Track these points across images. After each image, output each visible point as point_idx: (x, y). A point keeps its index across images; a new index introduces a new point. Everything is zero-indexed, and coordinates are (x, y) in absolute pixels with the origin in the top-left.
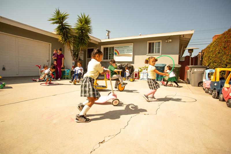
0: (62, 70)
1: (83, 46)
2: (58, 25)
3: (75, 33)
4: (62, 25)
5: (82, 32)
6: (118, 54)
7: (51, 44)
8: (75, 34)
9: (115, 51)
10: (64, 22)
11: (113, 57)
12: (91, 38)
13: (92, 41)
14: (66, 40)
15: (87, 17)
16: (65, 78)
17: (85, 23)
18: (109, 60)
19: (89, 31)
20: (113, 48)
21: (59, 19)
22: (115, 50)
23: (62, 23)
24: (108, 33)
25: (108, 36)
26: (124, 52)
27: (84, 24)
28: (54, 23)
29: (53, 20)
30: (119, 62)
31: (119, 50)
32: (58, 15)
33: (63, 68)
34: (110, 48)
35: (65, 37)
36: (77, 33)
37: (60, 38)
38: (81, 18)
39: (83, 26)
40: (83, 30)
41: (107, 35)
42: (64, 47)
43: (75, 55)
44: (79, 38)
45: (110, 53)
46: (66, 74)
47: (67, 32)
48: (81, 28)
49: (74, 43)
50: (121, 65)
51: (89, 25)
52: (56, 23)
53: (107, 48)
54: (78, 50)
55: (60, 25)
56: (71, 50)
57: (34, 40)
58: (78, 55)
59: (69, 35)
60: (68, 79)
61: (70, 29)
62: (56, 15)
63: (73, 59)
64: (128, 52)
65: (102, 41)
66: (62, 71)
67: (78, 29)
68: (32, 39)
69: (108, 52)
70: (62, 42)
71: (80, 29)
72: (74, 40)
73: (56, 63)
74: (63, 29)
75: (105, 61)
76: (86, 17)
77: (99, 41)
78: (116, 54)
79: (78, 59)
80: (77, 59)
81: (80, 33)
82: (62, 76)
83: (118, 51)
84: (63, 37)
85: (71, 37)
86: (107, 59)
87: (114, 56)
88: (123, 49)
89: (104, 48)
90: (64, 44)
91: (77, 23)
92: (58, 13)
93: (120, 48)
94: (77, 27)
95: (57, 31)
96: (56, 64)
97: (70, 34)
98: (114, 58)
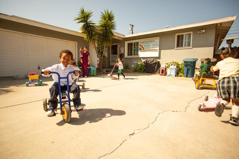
0: (88, 67)
1: (107, 43)
2: (83, 24)
3: (99, 30)
4: (87, 23)
5: (106, 29)
6: (143, 49)
7: (77, 42)
8: (99, 32)
9: (139, 47)
10: (88, 21)
11: (137, 53)
12: (115, 34)
13: (116, 38)
14: (91, 38)
15: (111, 13)
16: (91, 76)
17: (109, 19)
18: (133, 56)
19: (112, 27)
20: (138, 43)
21: (84, 18)
22: (140, 45)
23: (86, 21)
24: (131, 27)
25: (132, 31)
26: (149, 47)
27: (107, 21)
28: (79, 22)
29: (78, 19)
30: (144, 58)
31: (145, 45)
32: (83, 14)
33: (89, 66)
34: (134, 43)
35: (90, 35)
36: (101, 30)
37: (85, 36)
38: (105, 14)
39: (106, 22)
40: (107, 26)
41: (130, 29)
42: (89, 45)
43: (100, 53)
44: (103, 35)
45: (134, 49)
46: (92, 72)
47: (92, 30)
48: (105, 24)
49: (98, 40)
50: (146, 61)
51: (112, 21)
52: (81, 22)
53: (131, 44)
54: (103, 48)
55: (85, 23)
56: (96, 48)
57: (62, 40)
58: (102, 52)
59: (94, 33)
60: (94, 76)
61: (94, 27)
62: (80, 14)
63: (98, 56)
64: (154, 47)
65: (126, 37)
66: (88, 69)
67: (102, 26)
68: (60, 40)
69: (132, 48)
70: (87, 40)
71: (104, 26)
72: (98, 37)
74: (88, 28)
75: (130, 57)
76: (109, 13)
77: (123, 37)
78: (140, 49)
79: (103, 56)
80: (101, 56)
81: (104, 30)
82: (88, 73)
83: (143, 46)
84: (88, 35)
85: (95, 35)
86: (131, 55)
87: (139, 52)
88: (149, 44)
89: (128, 44)
90: (89, 42)
91: (101, 19)
92: (83, 12)
93: (145, 43)
94: (101, 24)
95: (83, 29)
97: (95, 32)
98: (139, 54)
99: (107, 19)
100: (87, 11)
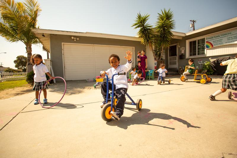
1: (165, 45)
2: (140, 28)
3: (156, 32)
4: (144, 27)
5: (164, 29)
6: (212, 47)
7: (134, 47)
8: (156, 34)
9: (206, 44)
10: (145, 24)
11: (203, 52)
12: (174, 34)
13: (175, 38)
14: (148, 41)
15: (168, 12)
16: (149, 79)
17: (166, 19)
18: (197, 56)
19: (170, 27)
20: (203, 40)
21: (141, 22)
22: (207, 42)
23: (143, 25)
26: (221, 42)
27: (165, 21)
28: (136, 28)
29: (136, 24)
30: (213, 57)
31: (214, 40)
32: (140, 19)
34: (199, 41)
35: (147, 38)
36: (158, 32)
37: (142, 40)
38: (162, 14)
39: (164, 22)
40: (165, 27)
41: (191, 26)
42: (146, 49)
43: (157, 55)
44: (161, 37)
45: (199, 47)
46: (150, 75)
47: (149, 33)
48: (163, 25)
49: (155, 42)
50: (218, 61)
51: (170, 20)
52: (138, 27)
53: (195, 42)
54: (160, 49)
55: (142, 27)
56: (153, 50)
57: (122, 46)
58: (160, 54)
59: (151, 36)
60: (152, 79)
61: (151, 29)
62: (137, 20)
63: (155, 59)
64: (229, 41)
65: (187, 34)
66: (145, 72)
67: (159, 27)
68: (120, 46)
69: (196, 46)
70: (144, 44)
71: (162, 27)
72: (155, 40)
73: (141, 64)
74: (145, 32)
75: (192, 57)
76: (167, 12)
77: (184, 35)
78: (207, 47)
79: (160, 59)
80: (159, 58)
81: (162, 30)
82: (146, 76)
83: (212, 43)
84: (145, 39)
85: (152, 37)
86: (195, 54)
87: (205, 50)
88: (221, 39)
89: (191, 43)
90: (146, 45)
91: (158, 21)
92: (139, 17)
93: (215, 38)
94: (158, 26)
95: (140, 34)
96: (140, 66)
97: (152, 34)
98: (205, 53)
99: (165, 19)
100: (143, 15)
